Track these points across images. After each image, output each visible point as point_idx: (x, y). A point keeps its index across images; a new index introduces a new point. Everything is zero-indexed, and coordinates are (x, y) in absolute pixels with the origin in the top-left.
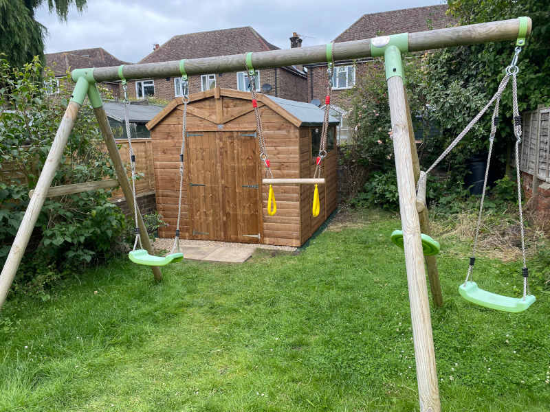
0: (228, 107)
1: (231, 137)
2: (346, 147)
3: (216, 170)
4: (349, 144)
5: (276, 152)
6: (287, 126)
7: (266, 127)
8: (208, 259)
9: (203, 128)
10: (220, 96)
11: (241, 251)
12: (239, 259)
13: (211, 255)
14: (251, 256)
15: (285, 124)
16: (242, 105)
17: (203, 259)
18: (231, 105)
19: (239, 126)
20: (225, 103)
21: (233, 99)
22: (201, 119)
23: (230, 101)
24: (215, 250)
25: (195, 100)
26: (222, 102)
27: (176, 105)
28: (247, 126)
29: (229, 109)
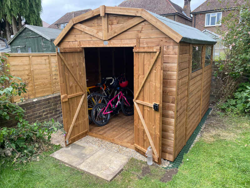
0: (112, 24)
2: (220, 62)
4: (223, 59)
6: (166, 42)
7: (145, 43)
8: (82, 167)
9: (93, 44)
10: (105, 14)
11: (116, 158)
12: (109, 173)
13: (88, 161)
14: (122, 170)
15: (164, 40)
16: (124, 22)
17: (78, 167)
18: (115, 22)
19: (121, 42)
20: (110, 20)
21: (117, 16)
22: (91, 36)
23: (114, 18)
24: (95, 153)
25: (86, 18)
26: (108, 19)
27: (73, 24)
28: (128, 42)
29: (113, 26)
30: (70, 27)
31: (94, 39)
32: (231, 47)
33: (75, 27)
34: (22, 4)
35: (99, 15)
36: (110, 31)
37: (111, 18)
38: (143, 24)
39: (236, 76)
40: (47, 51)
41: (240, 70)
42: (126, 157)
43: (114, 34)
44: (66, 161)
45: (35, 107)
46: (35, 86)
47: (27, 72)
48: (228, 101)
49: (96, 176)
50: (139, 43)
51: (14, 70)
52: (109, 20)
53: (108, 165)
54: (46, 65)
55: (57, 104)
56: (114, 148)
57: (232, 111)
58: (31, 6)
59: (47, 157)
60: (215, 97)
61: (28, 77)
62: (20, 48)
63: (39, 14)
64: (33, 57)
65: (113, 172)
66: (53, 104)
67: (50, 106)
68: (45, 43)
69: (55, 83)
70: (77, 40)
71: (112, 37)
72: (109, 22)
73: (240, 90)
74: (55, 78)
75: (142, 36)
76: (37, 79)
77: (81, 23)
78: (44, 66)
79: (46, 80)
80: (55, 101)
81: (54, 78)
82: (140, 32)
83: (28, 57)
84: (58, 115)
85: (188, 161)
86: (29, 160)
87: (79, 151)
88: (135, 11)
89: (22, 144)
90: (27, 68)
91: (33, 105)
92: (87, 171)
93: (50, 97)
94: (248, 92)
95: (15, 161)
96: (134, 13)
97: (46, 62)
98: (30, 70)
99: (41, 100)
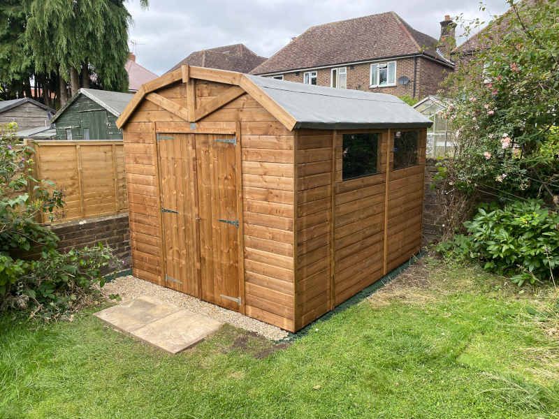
0: (202, 96)
1: (205, 143)
3: (190, 191)
4: (448, 157)
5: (261, 171)
7: (248, 130)
9: (174, 129)
14: (203, 340)
15: (274, 125)
16: (218, 93)
17: (132, 333)
18: (206, 92)
19: (215, 126)
21: (207, 82)
23: (205, 86)
25: (163, 85)
26: (195, 88)
28: (225, 126)
29: (203, 99)
30: (140, 99)
31: (177, 120)
33: (148, 98)
35: (181, 81)
36: (198, 107)
37: (200, 86)
38: (244, 98)
40: (113, 136)
42: (218, 323)
43: (204, 112)
44: (116, 325)
45: (82, 235)
46: (84, 198)
47: (70, 174)
49: (155, 347)
50: (241, 128)
51: (48, 170)
52: (197, 88)
53: (182, 333)
54: (106, 161)
55: (125, 232)
56: (205, 308)
59: (87, 316)
61: (72, 181)
62: (72, 129)
64: (83, 148)
66: (115, 231)
67: (110, 235)
68: (111, 122)
70: (151, 120)
71: (201, 117)
72: (197, 92)
74: (123, 186)
75: (244, 117)
77: (157, 91)
78: (102, 164)
79: (106, 188)
80: (121, 226)
81: (121, 184)
82: (241, 111)
83: (74, 147)
84: (127, 252)
87: (143, 311)
88: (231, 78)
90: (71, 166)
91: (78, 231)
93: (110, 218)
96: (229, 80)
97: (106, 156)
98: (75, 169)
99: (93, 224)
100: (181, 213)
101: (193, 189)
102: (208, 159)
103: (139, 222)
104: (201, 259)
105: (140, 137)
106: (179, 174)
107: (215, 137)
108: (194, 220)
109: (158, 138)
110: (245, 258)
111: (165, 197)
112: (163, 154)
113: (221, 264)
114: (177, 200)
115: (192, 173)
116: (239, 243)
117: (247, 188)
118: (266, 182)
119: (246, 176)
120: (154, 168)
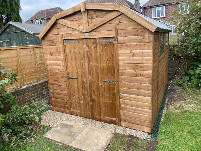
0: (92, 18)
1: (95, 43)
2: (174, 46)
3: (85, 68)
5: (131, 55)
6: (142, 32)
7: (122, 34)
8: (74, 145)
9: (75, 37)
10: (86, 9)
11: (102, 134)
12: (99, 149)
13: (78, 138)
14: (109, 144)
15: (140, 30)
16: (103, 16)
17: (70, 145)
18: (94, 16)
19: (101, 33)
20: (90, 15)
21: (95, 11)
22: (73, 30)
23: (94, 13)
24: (82, 131)
25: (68, 14)
26: (88, 14)
27: (55, 20)
28: (107, 33)
29: (93, 20)
30: (53, 22)
31: (76, 32)
32: (183, 34)
33: (58, 22)
34: (4, 4)
35: (80, 11)
36: (90, 25)
37: (91, 13)
38: (120, 17)
39: (189, 57)
40: (30, 44)
41: (192, 52)
42: (110, 132)
43: (94, 27)
44: (58, 141)
45: (25, 94)
46: (23, 75)
47: (15, 64)
48: (183, 77)
50: (117, 33)
51: (4, 62)
53: (96, 141)
54: (31, 56)
55: (43, 89)
56: (98, 124)
57: (187, 86)
58: (11, 5)
59: (40, 137)
60: (171, 74)
61: (17, 67)
62: (6, 42)
63: (18, 12)
64: (20, 50)
65: (102, 147)
66: (39, 89)
67: (37, 92)
68: (28, 37)
69: (40, 71)
70: (60, 33)
71: (92, 30)
72: (89, 17)
73: (192, 68)
74: (40, 67)
75: (120, 27)
76: (24, 69)
77: (63, 18)
78: (30, 57)
79: (32, 69)
80: (41, 87)
82: (118, 24)
83: (16, 50)
85: (164, 132)
86: (25, 142)
87: (68, 130)
88: (113, 7)
89: (17, 128)
90: (15, 59)
91: (23, 92)
92: (78, 148)
93: (36, 83)
94: (200, 70)
95: (12, 144)
96: (112, 8)
97: (31, 53)
98: (17, 61)
99: (29, 87)
100: (80, 79)
101: (87, 67)
102: (96, 51)
103: (54, 84)
104: (93, 101)
105: (53, 43)
106: (78, 60)
107: (101, 39)
108: (88, 82)
109: (64, 42)
110: (120, 99)
111: (70, 71)
112: (68, 50)
113: (105, 102)
114: (77, 73)
115: (86, 59)
116: (116, 92)
117: (121, 64)
118: (133, 60)
119: (120, 58)
120: (62, 57)
